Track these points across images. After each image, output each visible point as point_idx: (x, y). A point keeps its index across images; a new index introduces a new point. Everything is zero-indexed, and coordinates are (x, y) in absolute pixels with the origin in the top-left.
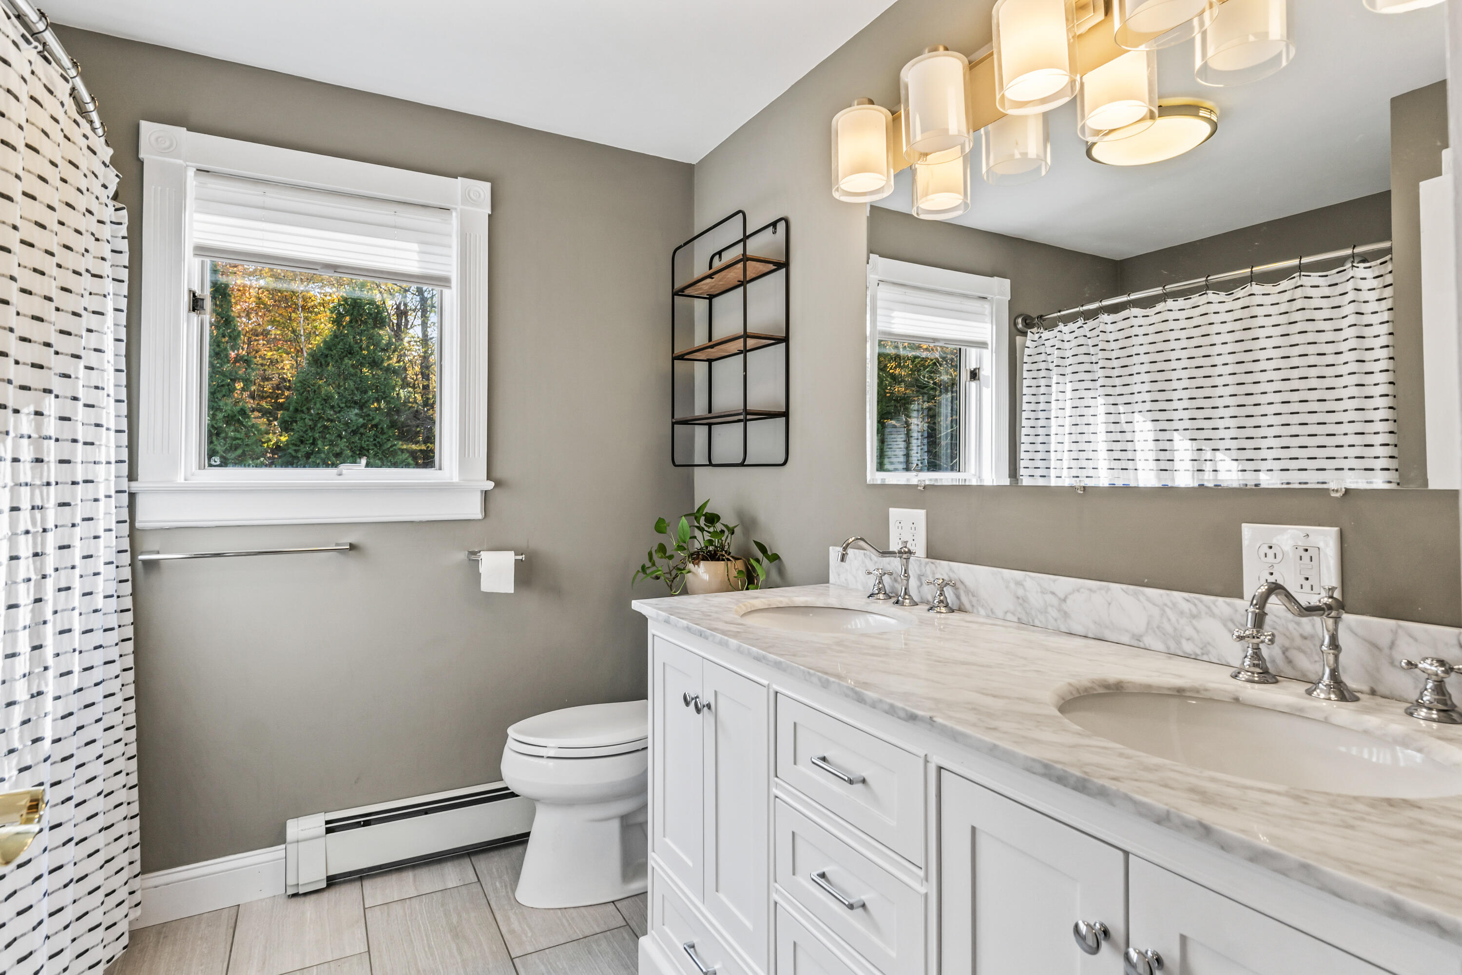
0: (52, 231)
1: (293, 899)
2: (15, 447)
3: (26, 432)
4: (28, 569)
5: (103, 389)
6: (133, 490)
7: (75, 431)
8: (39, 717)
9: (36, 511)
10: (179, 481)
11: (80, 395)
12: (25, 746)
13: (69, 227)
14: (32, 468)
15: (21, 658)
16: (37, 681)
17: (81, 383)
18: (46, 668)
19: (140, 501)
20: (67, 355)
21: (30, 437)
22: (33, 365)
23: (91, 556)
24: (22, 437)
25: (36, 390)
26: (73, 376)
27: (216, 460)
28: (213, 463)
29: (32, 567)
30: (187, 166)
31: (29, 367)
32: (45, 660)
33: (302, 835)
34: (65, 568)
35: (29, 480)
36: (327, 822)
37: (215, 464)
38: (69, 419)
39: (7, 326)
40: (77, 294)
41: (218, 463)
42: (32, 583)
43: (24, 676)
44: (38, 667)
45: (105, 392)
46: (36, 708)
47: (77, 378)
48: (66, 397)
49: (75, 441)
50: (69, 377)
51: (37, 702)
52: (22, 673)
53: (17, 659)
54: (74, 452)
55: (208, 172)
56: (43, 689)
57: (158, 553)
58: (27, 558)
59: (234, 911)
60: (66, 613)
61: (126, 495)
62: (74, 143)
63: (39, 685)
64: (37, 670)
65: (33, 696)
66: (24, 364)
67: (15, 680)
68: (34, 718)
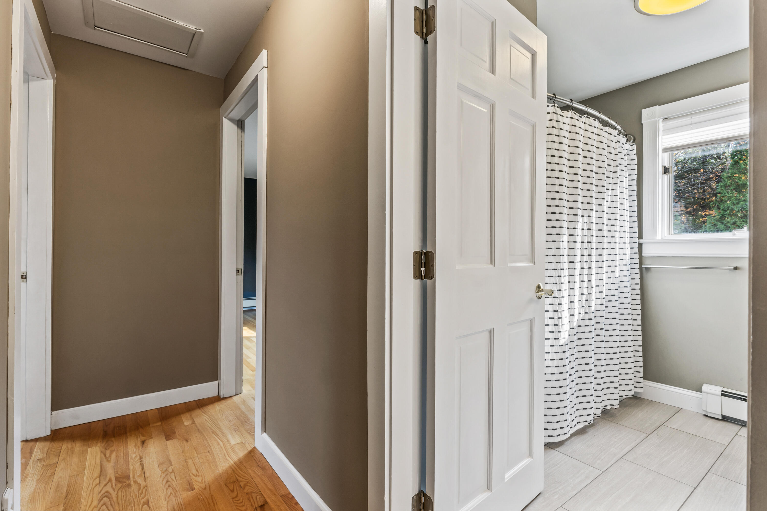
0: (592, 165)
1: (705, 417)
2: (582, 226)
3: (585, 222)
4: (587, 259)
5: (617, 207)
6: (641, 242)
7: (604, 221)
8: (590, 300)
9: (589, 243)
10: (657, 239)
11: (605, 210)
12: (586, 307)
13: (600, 161)
14: (587, 232)
15: (585, 282)
16: (590, 290)
17: (605, 207)
18: (592, 287)
19: (644, 247)
20: (600, 199)
21: (587, 223)
22: (587, 203)
23: (614, 260)
24: (584, 223)
25: (588, 210)
26: (602, 205)
27: (677, 231)
28: (675, 232)
29: (588, 259)
30: (659, 119)
31: (586, 204)
32: (592, 285)
33: (709, 391)
34: (601, 261)
35: (587, 235)
36: (722, 391)
37: (676, 232)
38: (601, 218)
39: (577, 194)
40: (603, 180)
41: (677, 232)
42: (588, 263)
43: (586, 288)
44: (590, 286)
45: (618, 209)
46: (590, 297)
47: (603, 205)
48: (600, 211)
49: (603, 224)
50: (601, 205)
51: (590, 296)
52: (585, 287)
53: (584, 282)
54: (603, 227)
55: (667, 118)
56: (591, 293)
57: (650, 265)
58: (586, 256)
59: (679, 409)
60: (601, 274)
61: (637, 244)
62: (601, 136)
63: (590, 292)
64: (590, 287)
65: (588, 294)
66: (585, 203)
67: (583, 288)
68: (589, 300)
